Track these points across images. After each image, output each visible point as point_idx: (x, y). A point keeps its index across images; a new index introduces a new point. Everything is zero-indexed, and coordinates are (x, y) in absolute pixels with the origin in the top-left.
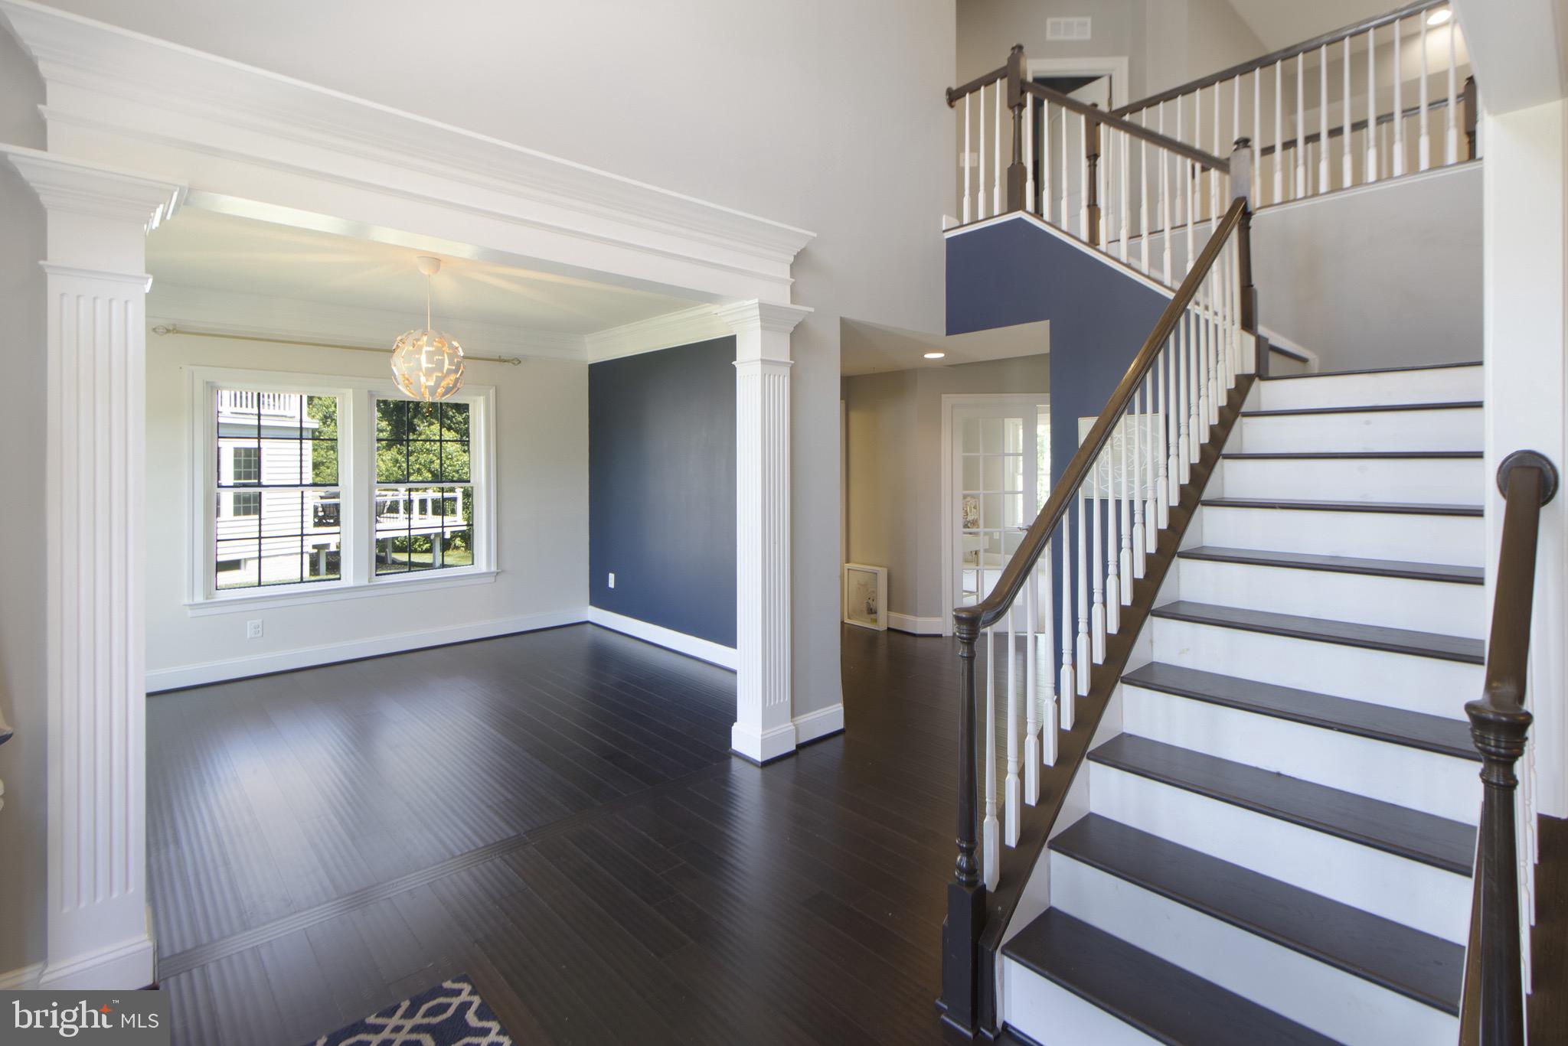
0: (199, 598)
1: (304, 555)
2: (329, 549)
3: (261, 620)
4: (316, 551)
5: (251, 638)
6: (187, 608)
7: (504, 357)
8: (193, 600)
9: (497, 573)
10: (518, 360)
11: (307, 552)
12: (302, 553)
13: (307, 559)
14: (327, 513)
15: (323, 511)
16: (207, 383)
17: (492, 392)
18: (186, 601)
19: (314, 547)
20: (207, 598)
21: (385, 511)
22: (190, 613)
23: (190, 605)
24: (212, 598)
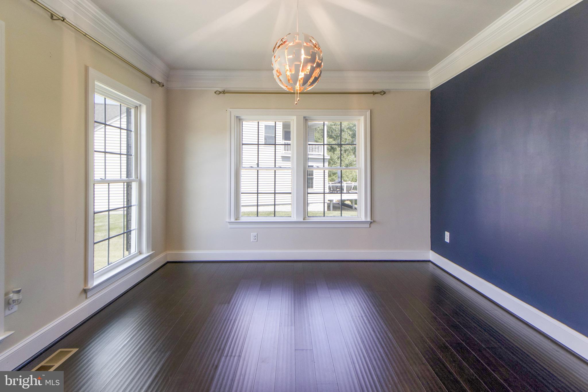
0: (233, 220)
1: (325, 203)
2: (333, 202)
3: (257, 233)
4: (329, 202)
5: (252, 242)
6: (228, 223)
7: (375, 91)
8: (230, 220)
9: (371, 222)
10: (384, 92)
11: (326, 202)
12: (324, 203)
13: (326, 205)
14: (334, 189)
15: (333, 188)
16: (237, 117)
17: (368, 113)
18: (228, 220)
19: (329, 200)
20: (236, 220)
21: (352, 189)
22: (230, 226)
23: (229, 222)
24: (239, 220)
